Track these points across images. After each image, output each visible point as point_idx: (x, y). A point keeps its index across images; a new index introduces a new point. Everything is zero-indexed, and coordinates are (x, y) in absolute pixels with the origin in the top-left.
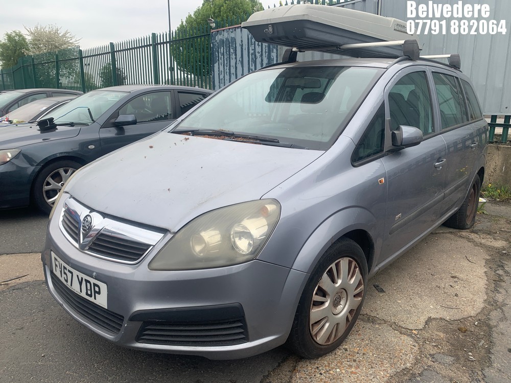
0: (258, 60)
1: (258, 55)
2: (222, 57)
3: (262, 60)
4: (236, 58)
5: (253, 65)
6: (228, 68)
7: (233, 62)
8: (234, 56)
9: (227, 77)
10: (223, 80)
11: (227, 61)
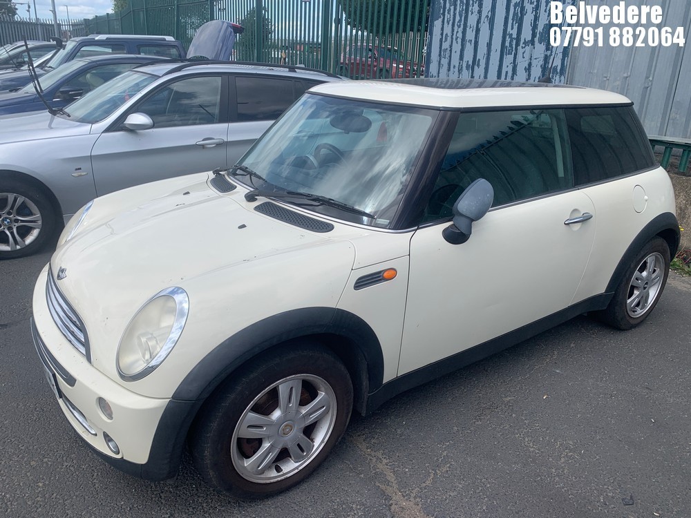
2: (452, 8)
3: (536, 19)
4: (480, 12)
5: (516, 26)
6: (461, 29)
7: (472, 20)
8: (476, 8)
9: (457, 47)
10: (448, 51)
11: (461, 16)
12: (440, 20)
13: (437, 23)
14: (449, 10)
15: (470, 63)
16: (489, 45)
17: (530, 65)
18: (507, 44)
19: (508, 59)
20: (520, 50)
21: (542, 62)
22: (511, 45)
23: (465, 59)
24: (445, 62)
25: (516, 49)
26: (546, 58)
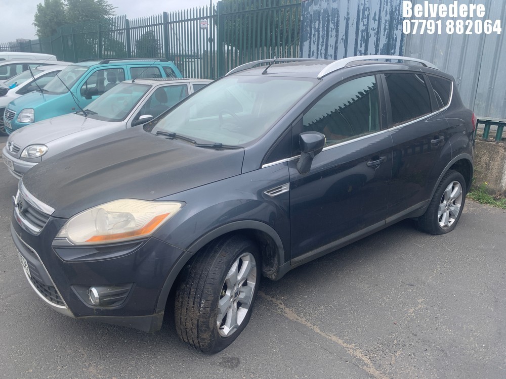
0: (372, 40)
1: (372, 33)
2: (316, 33)
3: (378, 40)
4: (337, 36)
5: (363, 45)
6: (324, 48)
7: (332, 41)
8: (334, 33)
11: (323, 39)
12: (308, 41)
13: (306, 44)
14: (314, 35)
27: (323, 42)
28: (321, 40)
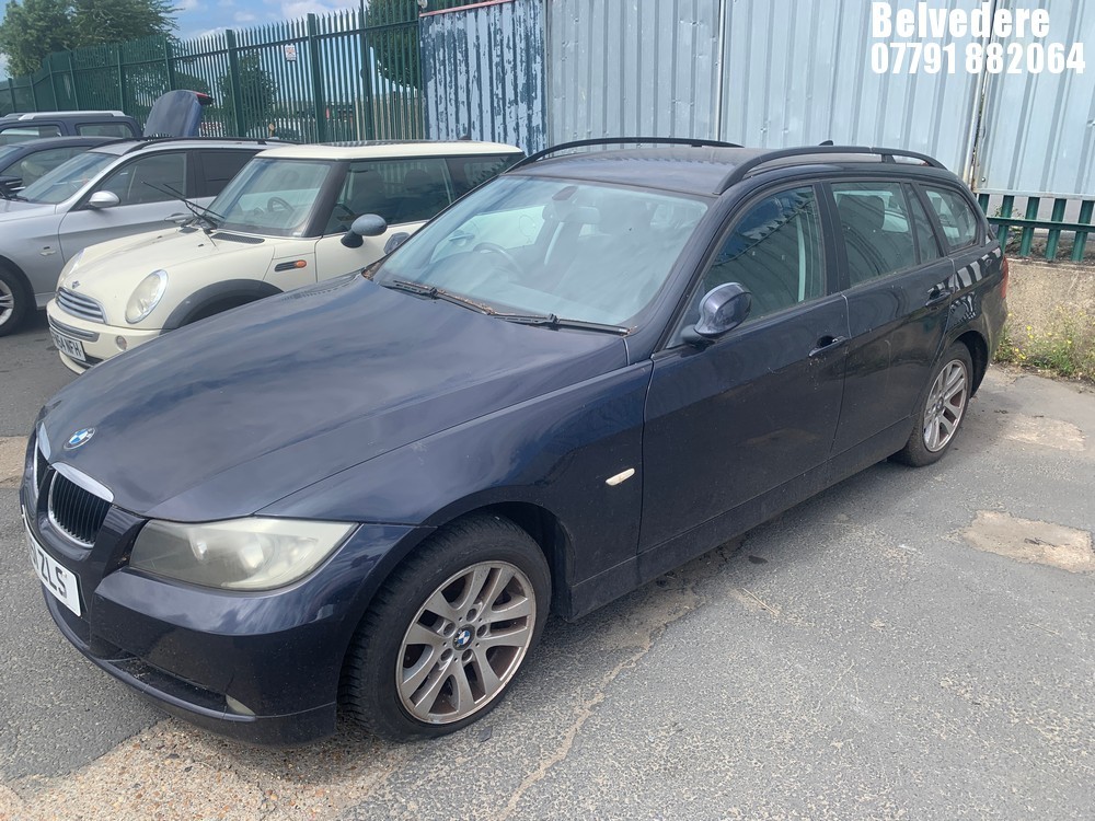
1: (508, 67)
2: (442, 67)
4: (467, 72)
5: (500, 86)
6: (453, 90)
7: (462, 81)
8: (463, 68)
9: (452, 110)
10: (444, 115)
11: (451, 77)
12: (433, 80)
13: (431, 84)
14: (440, 70)
15: (466, 126)
16: (480, 106)
17: (517, 124)
18: (495, 105)
19: (499, 119)
20: (508, 111)
21: (526, 122)
22: (499, 106)
23: (461, 122)
24: (443, 125)
25: (504, 110)
26: (530, 118)
27: (451, 82)
28: (448, 79)
